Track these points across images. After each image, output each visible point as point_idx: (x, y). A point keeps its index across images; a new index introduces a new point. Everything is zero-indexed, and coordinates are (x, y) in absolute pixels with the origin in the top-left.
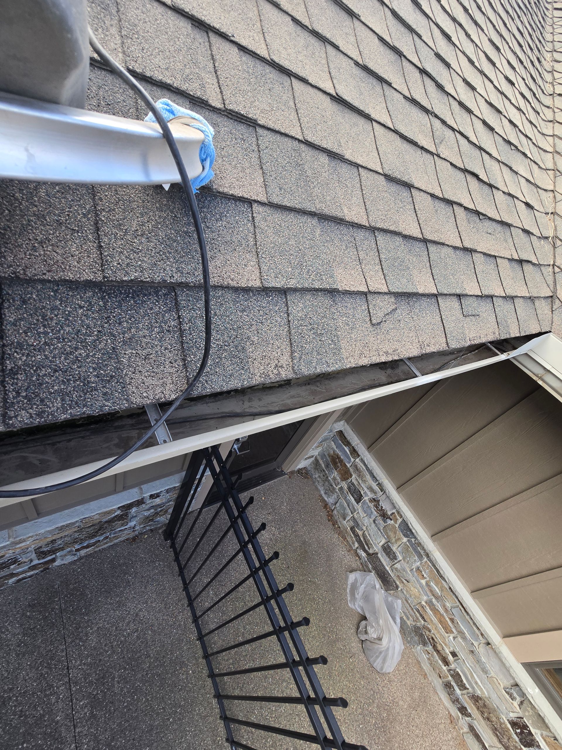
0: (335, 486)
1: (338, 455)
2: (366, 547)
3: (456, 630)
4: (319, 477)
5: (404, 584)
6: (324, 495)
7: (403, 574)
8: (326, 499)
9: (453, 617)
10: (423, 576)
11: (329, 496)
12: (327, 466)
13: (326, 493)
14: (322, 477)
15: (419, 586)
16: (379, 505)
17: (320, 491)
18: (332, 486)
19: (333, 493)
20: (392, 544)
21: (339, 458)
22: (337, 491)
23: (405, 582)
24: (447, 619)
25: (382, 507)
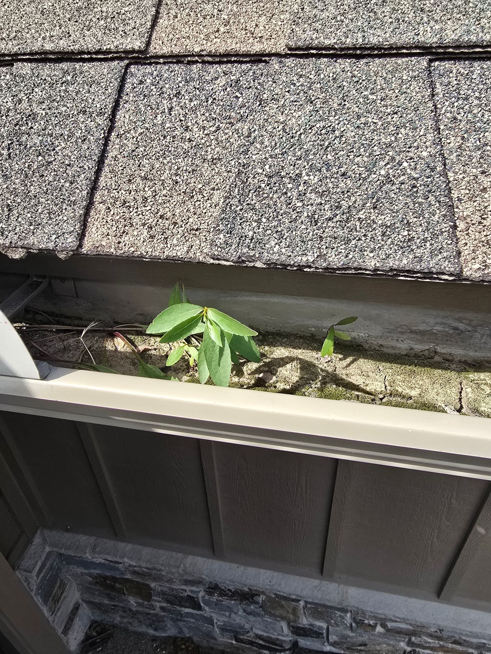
0: (152, 612)
1: (100, 576)
2: (278, 648)
3: (471, 648)
4: (122, 617)
5: (365, 651)
6: (157, 634)
7: (349, 642)
8: (164, 635)
9: (453, 639)
10: (370, 625)
11: (163, 629)
12: (111, 598)
13: (156, 630)
14: (125, 615)
15: (381, 639)
16: (223, 590)
17: (148, 634)
18: (149, 614)
19: (163, 621)
20: (295, 621)
21: (106, 578)
22: (162, 614)
23: (362, 648)
24: (450, 645)
25: (229, 590)
